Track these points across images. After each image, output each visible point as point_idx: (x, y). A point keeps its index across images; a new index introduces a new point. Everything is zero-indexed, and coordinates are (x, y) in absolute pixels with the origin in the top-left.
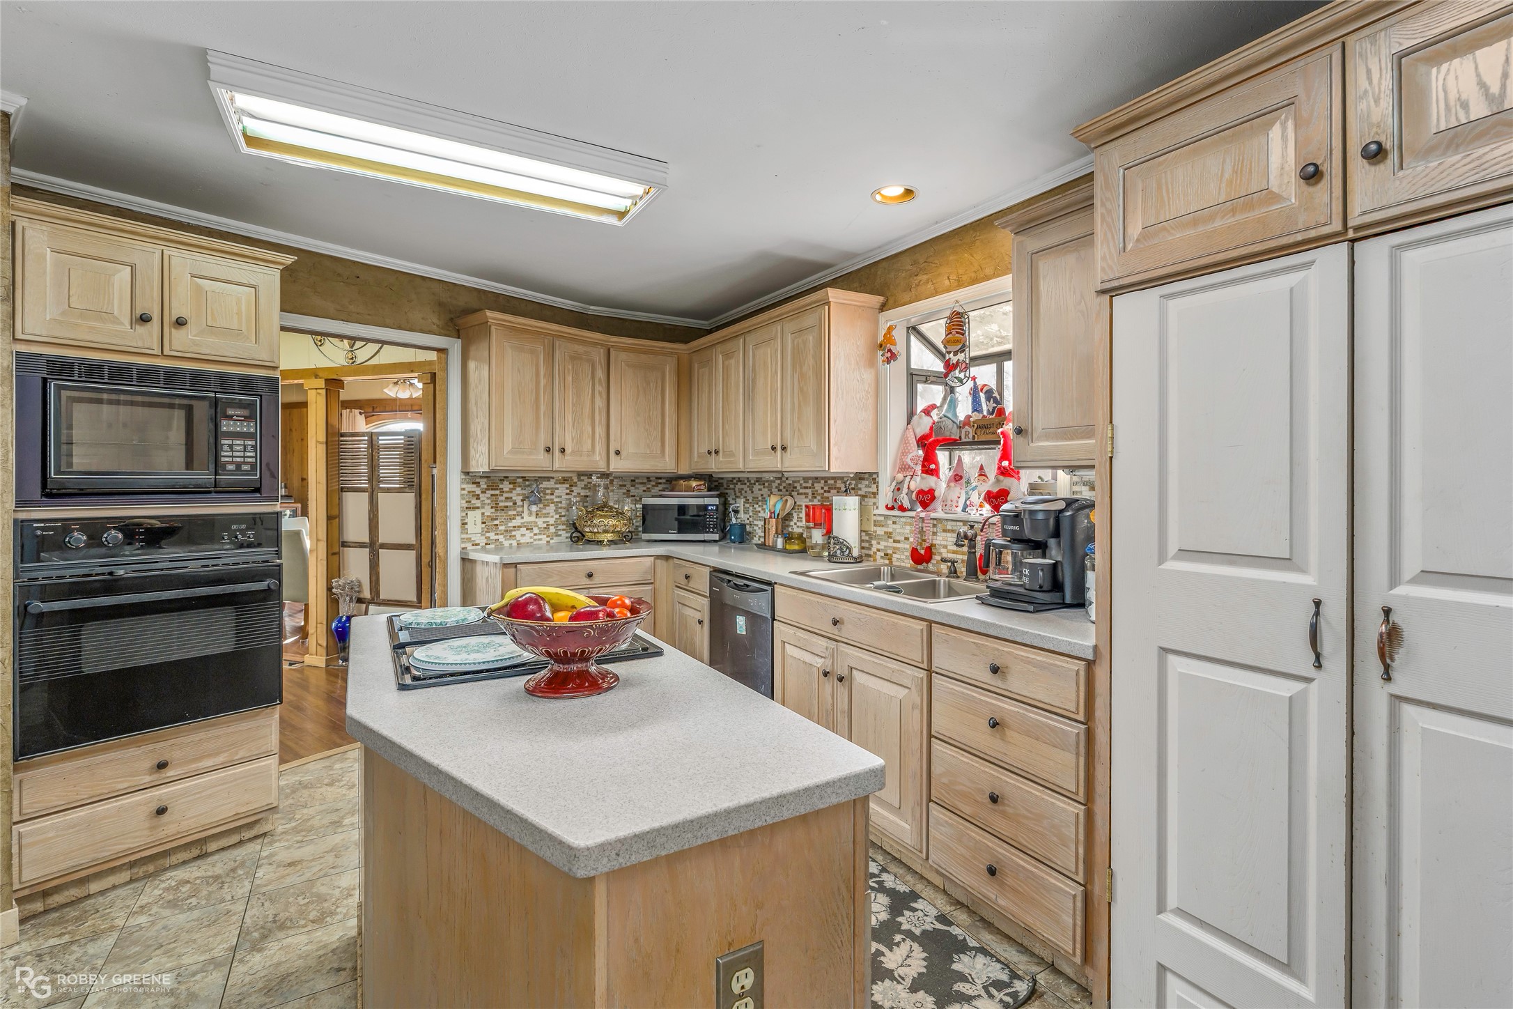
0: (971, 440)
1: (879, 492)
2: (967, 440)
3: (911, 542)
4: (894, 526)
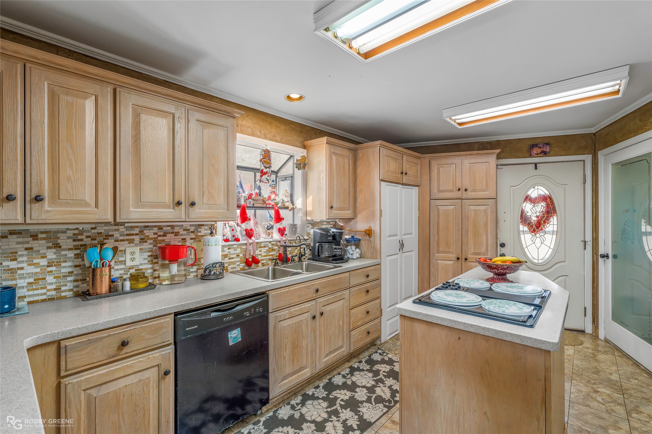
0: (252, 205)
1: (217, 232)
2: (250, 205)
3: (241, 257)
4: (229, 250)
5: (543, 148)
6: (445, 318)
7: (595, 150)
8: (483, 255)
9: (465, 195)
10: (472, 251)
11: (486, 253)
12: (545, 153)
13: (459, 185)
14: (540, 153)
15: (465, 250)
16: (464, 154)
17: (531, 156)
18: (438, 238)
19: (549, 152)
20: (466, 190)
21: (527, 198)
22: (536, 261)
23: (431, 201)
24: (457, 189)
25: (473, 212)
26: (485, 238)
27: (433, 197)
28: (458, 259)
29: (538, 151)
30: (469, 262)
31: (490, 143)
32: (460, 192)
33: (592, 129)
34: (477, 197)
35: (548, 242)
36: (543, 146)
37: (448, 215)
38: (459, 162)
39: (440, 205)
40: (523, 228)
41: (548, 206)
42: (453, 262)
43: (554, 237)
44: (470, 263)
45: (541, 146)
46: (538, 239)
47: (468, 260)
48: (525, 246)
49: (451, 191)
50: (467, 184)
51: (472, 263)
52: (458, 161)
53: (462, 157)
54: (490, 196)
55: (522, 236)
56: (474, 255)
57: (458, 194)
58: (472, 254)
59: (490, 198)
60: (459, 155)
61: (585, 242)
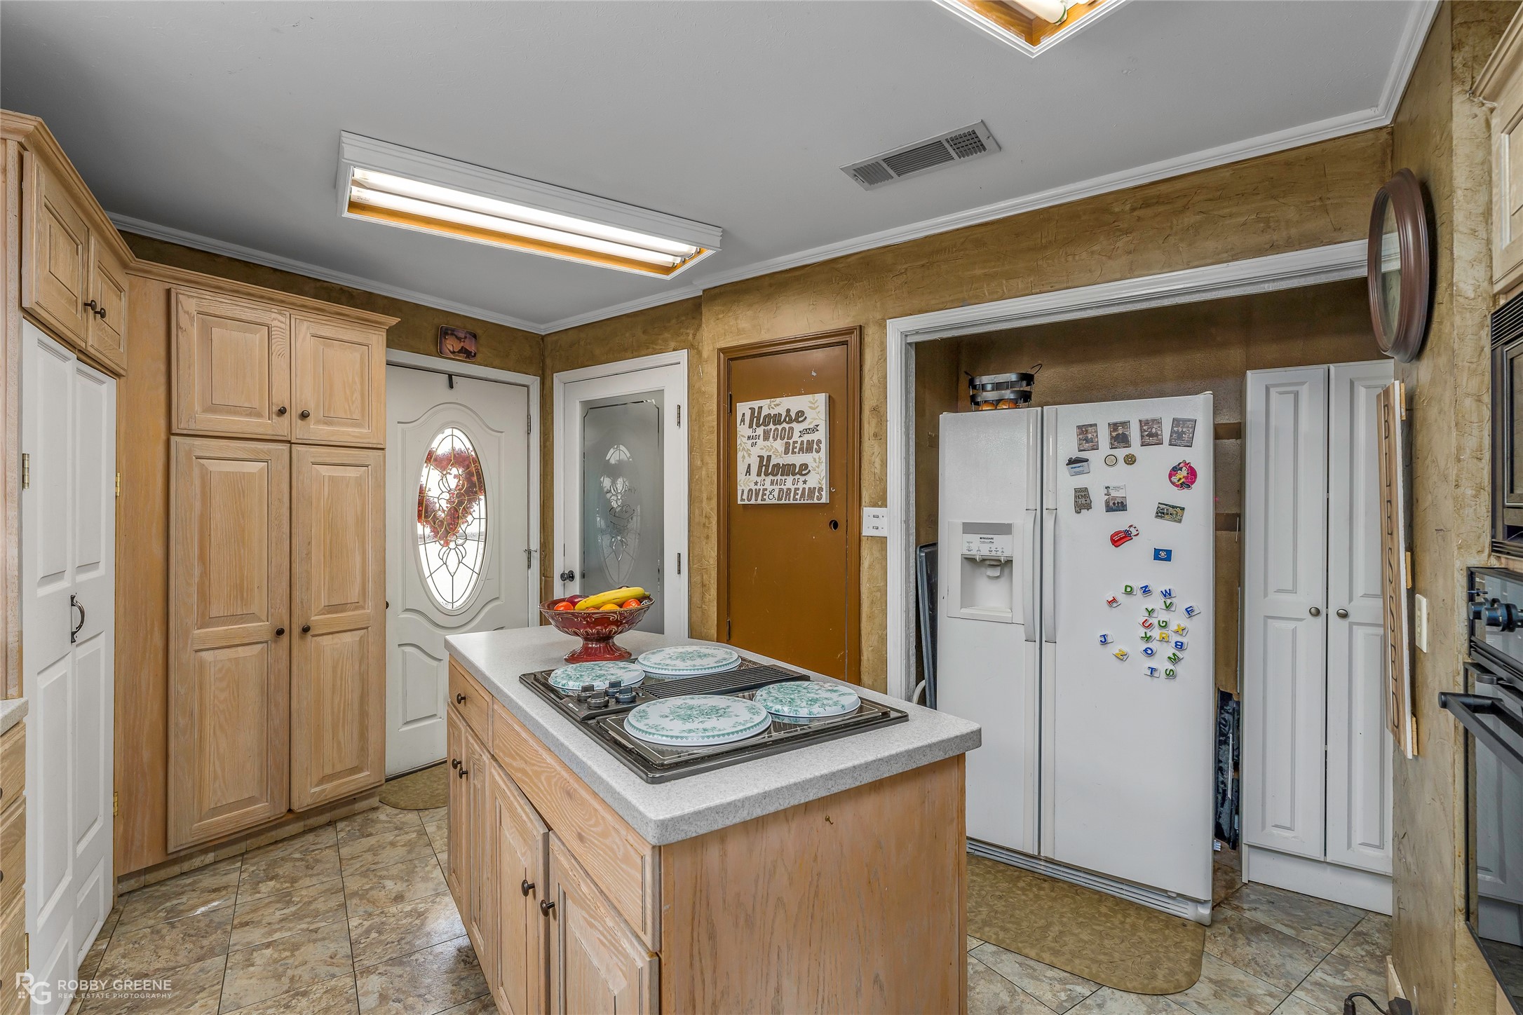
5: (464, 342)
6: (812, 776)
7: (543, 371)
8: (353, 610)
9: (301, 431)
10: (324, 602)
11: (361, 603)
12: (468, 355)
13: (281, 398)
14: (458, 352)
15: (302, 602)
16: (299, 302)
17: (440, 354)
18: (205, 574)
19: (475, 354)
20: (304, 416)
21: (430, 458)
22: (449, 607)
23: (173, 439)
24: (275, 409)
25: (326, 484)
26: (358, 559)
27: (182, 426)
28: (280, 632)
29: (454, 345)
30: (313, 636)
31: (348, 292)
32: (286, 418)
33: (542, 327)
34: (335, 439)
35: (469, 560)
36: (465, 337)
37: (244, 492)
38: (282, 322)
39: (208, 455)
40: (423, 529)
41: (469, 476)
42: (260, 646)
43: (482, 545)
44: (316, 638)
45: (462, 335)
46: (453, 551)
47: (311, 633)
48: (427, 574)
49: (254, 413)
50: (307, 397)
51: (321, 638)
52: (279, 321)
53: (291, 311)
54: (370, 441)
55: (422, 548)
56: (329, 613)
57: (281, 427)
58: (321, 610)
59: (370, 446)
60: (283, 302)
61: (529, 552)
